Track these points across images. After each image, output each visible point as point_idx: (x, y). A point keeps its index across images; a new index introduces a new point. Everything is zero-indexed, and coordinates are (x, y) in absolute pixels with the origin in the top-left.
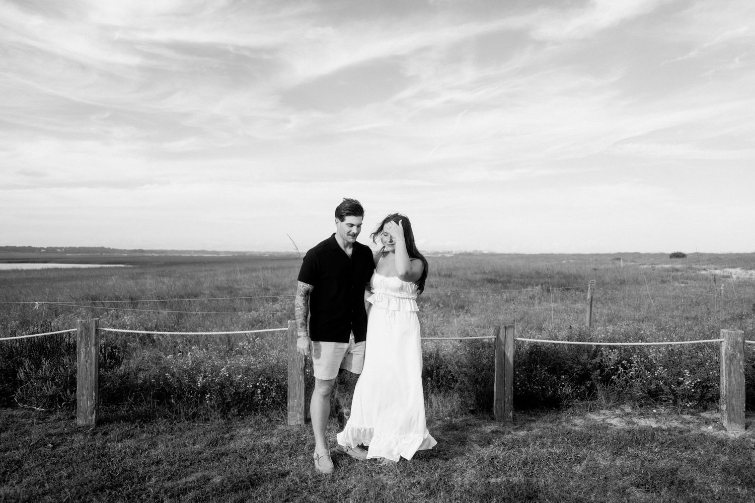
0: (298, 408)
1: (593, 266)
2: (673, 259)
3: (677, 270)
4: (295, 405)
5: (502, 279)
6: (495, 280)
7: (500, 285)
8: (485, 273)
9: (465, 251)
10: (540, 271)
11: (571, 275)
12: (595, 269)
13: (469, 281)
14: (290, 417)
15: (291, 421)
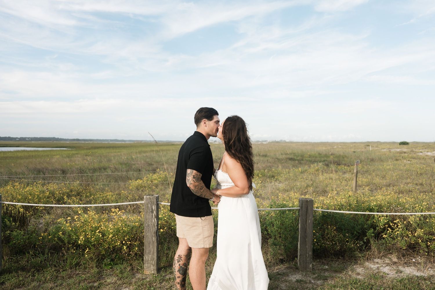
0: (151, 262)
1: (353, 150)
2: (402, 146)
3: (405, 153)
4: (149, 259)
5: (298, 158)
6: (294, 159)
7: (297, 162)
8: (287, 154)
9: (275, 140)
10: (321, 153)
11: (340, 155)
12: (354, 152)
13: (278, 159)
14: (146, 268)
15: (147, 271)
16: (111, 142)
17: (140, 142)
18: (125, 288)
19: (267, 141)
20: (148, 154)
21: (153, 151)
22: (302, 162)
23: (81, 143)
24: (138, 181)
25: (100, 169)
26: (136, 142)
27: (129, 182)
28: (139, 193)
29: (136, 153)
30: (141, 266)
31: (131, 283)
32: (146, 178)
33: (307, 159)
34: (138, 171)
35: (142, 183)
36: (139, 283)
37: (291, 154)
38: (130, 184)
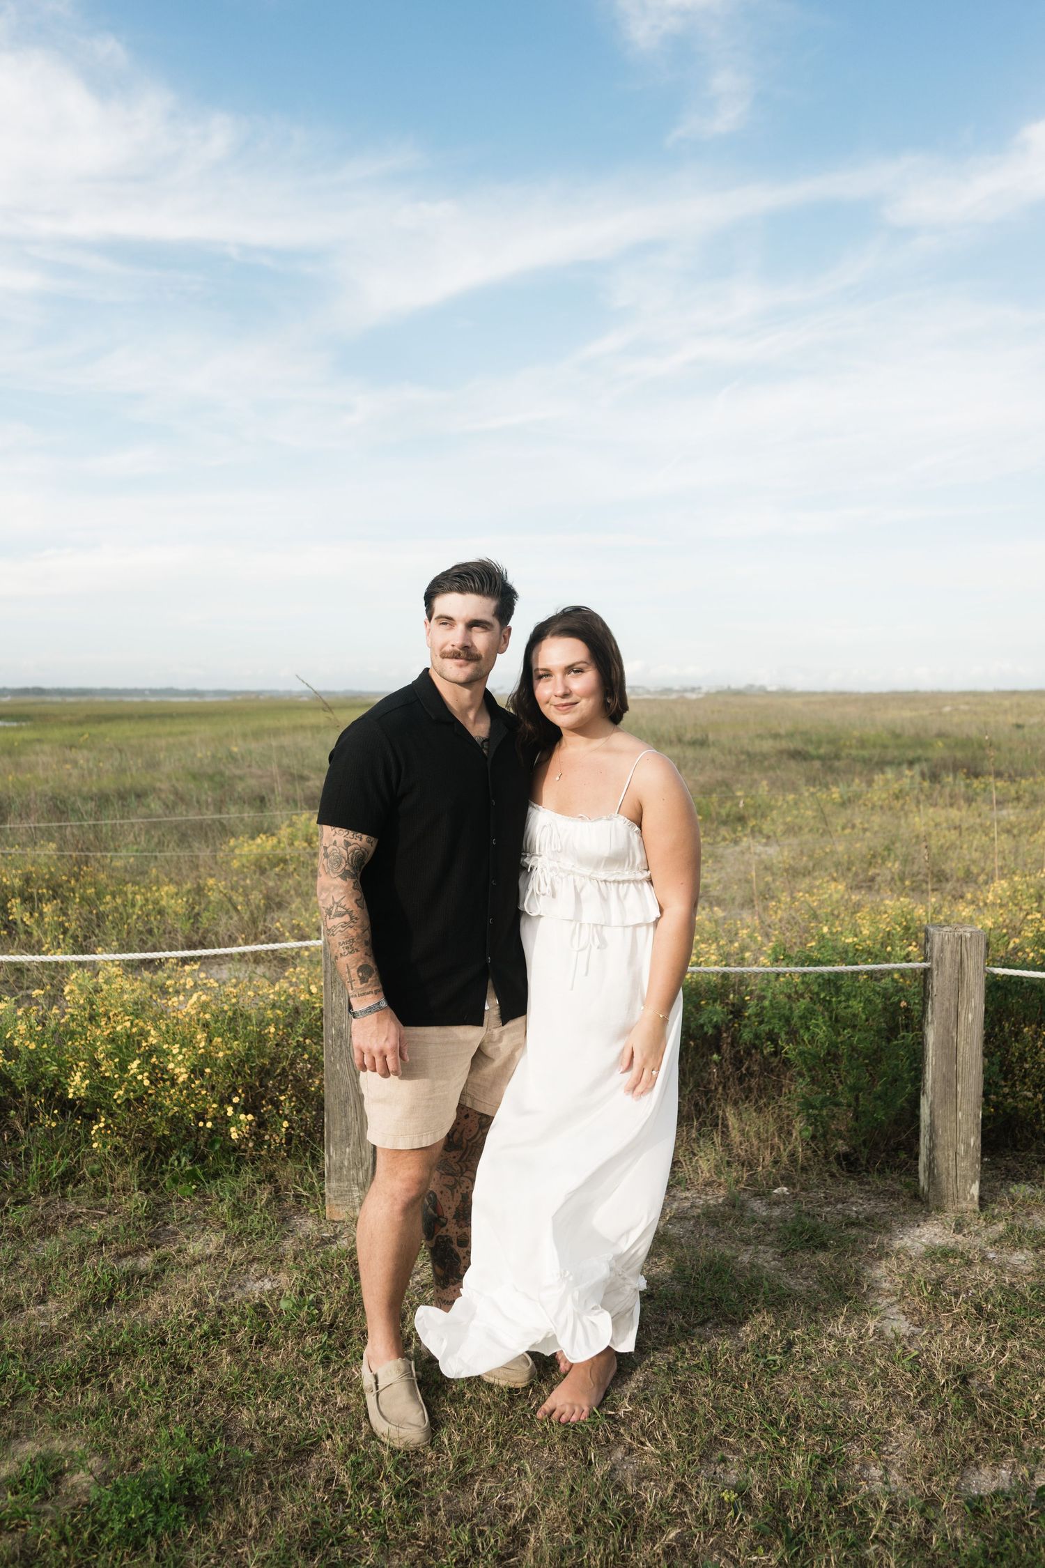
0: (353, 1171)
4: (345, 1163)
5: (822, 751)
6: (807, 752)
7: (817, 764)
8: (779, 735)
13: (748, 754)
14: (332, 1196)
15: (337, 1209)
16: (153, 699)
17: (253, 697)
18: (258, 1279)
19: (699, 688)
20: (286, 740)
21: (303, 728)
22: (837, 764)
23: (52, 703)
24: (259, 841)
25: (122, 796)
26: (239, 698)
27: (227, 843)
28: (265, 884)
29: (244, 736)
30: (312, 1187)
31: (279, 1260)
32: (289, 830)
33: (854, 752)
34: (258, 803)
35: (274, 848)
36: (313, 1261)
37: (791, 735)
38: (232, 850)
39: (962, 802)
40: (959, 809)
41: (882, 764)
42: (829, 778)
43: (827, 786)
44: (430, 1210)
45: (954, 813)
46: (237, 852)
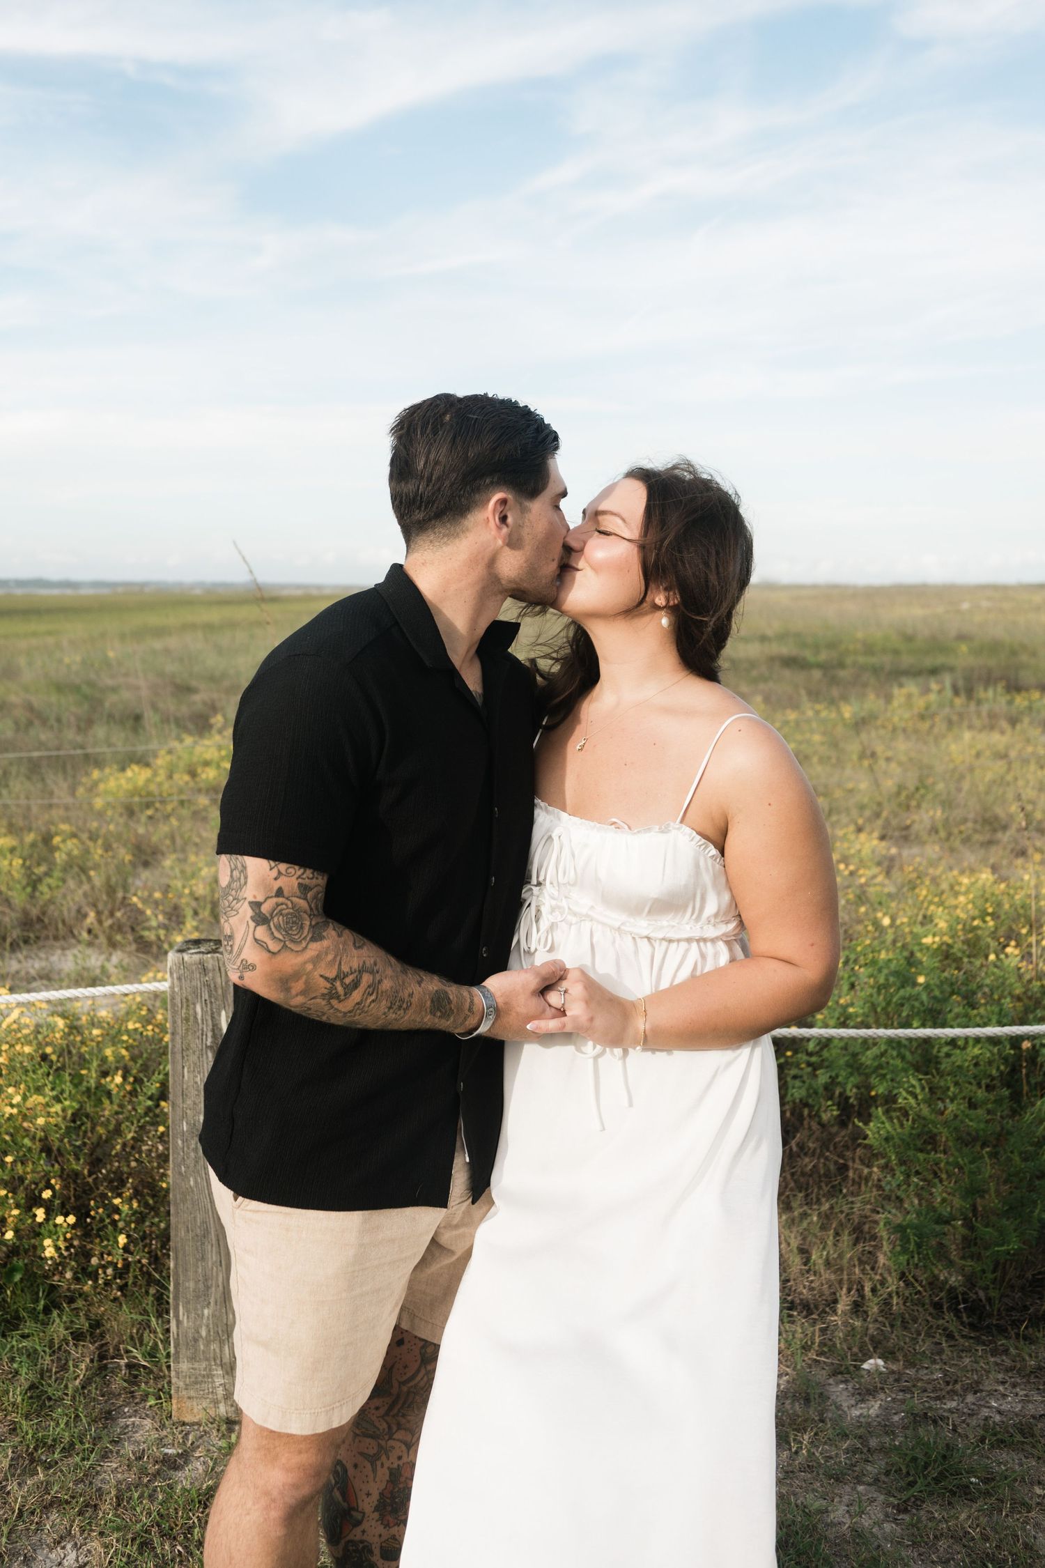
0: (214, 1346)
4: (204, 1333)
14: (181, 1384)
15: (189, 1404)
18: (57, 1543)
20: (173, 642)
21: (192, 627)
22: (842, 674)
24: (129, 773)
27: (87, 774)
28: (136, 830)
29: (123, 637)
30: (152, 1354)
31: (91, 1507)
32: (168, 758)
33: (861, 660)
34: (130, 723)
35: (148, 781)
36: (144, 1514)
37: (782, 637)
38: (96, 784)
39: (1004, 724)
40: (1003, 732)
41: (898, 674)
42: (835, 692)
43: (832, 702)
44: (337, 1494)
45: (996, 737)
46: (102, 787)
